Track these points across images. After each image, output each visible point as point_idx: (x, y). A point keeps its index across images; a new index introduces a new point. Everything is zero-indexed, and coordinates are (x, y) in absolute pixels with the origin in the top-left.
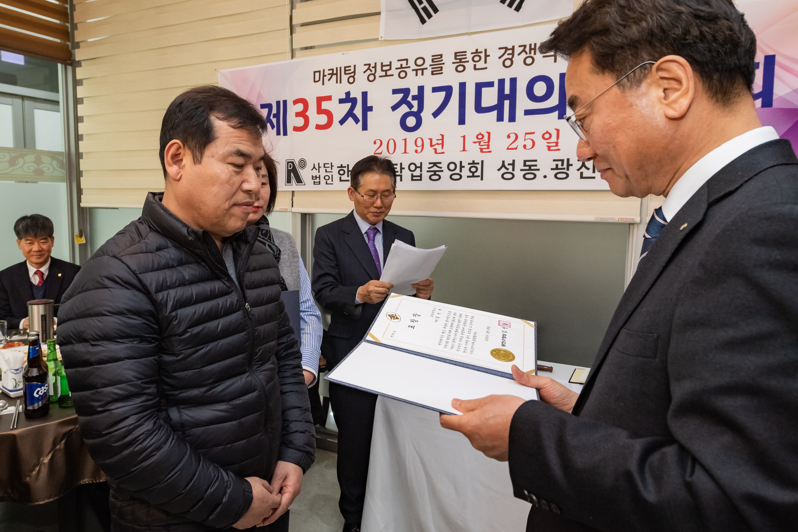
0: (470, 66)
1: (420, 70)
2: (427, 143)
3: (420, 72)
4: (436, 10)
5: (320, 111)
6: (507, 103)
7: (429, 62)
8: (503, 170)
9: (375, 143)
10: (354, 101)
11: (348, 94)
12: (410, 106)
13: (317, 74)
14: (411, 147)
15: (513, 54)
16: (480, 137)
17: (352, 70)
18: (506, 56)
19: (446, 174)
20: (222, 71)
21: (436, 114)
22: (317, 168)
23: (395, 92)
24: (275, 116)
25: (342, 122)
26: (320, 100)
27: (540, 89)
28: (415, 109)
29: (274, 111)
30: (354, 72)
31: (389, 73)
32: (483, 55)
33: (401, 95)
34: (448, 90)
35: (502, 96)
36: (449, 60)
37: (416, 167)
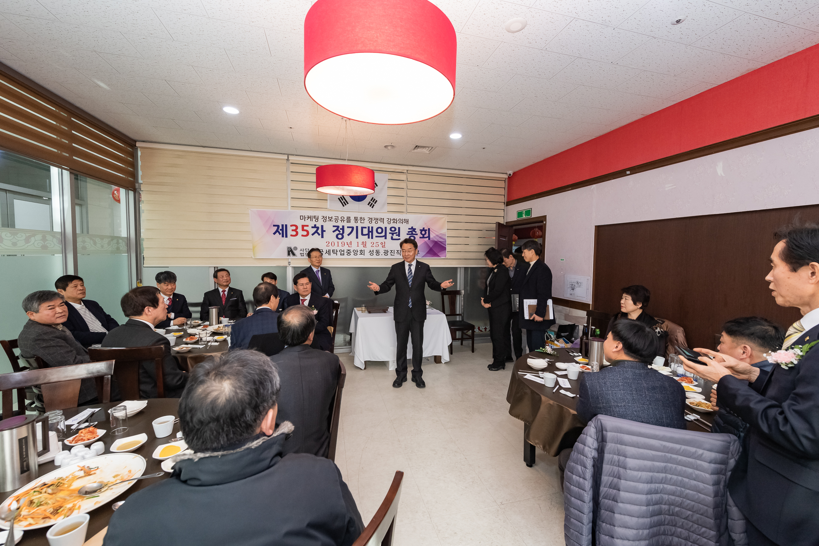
0: (359, 221)
1: (342, 220)
2: (346, 244)
3: (343, 221)
4: (348, 203)
5: (303, 230)
6: (370, 233)
7: (346, 219)
8: (370, 253)
9: (327, 242)
10: (318, 228)
11: (315, 225)
12: (340, 232)
13: (302, 217)
14: (340, 244)
15: (372, 220)
16: (363, 243)
17: (317, 217)
18: (370, 220)
19: (352, 253)
20: (251, 209)
21: (349, 235)
22: (302, 250)
23: (334, 226)
24: (280, 230)
25: (313, 234)
26: (303, 226)
27: (380, 230)
28: (341, 232)
29: (281, 228)
30: (318, 218)
31: (331, 220)
32: (363, 219)
33: (336, 228)
34: (353, 228)
35: (369, 231)
36: (352, 219)
37: (342, 251)
